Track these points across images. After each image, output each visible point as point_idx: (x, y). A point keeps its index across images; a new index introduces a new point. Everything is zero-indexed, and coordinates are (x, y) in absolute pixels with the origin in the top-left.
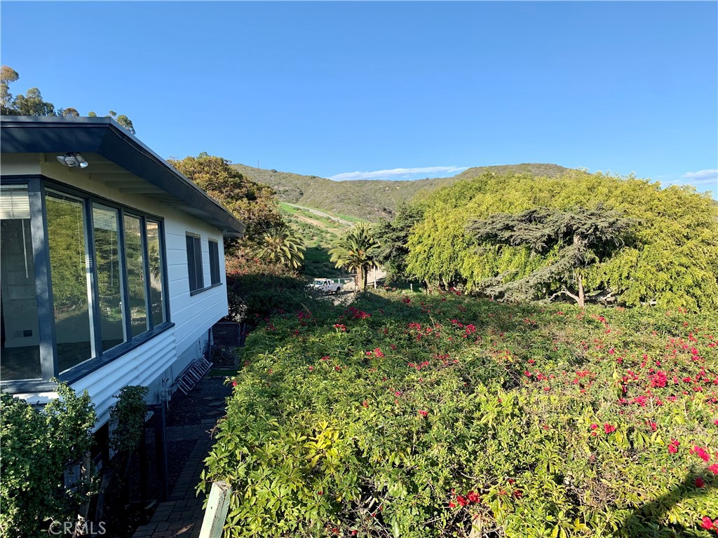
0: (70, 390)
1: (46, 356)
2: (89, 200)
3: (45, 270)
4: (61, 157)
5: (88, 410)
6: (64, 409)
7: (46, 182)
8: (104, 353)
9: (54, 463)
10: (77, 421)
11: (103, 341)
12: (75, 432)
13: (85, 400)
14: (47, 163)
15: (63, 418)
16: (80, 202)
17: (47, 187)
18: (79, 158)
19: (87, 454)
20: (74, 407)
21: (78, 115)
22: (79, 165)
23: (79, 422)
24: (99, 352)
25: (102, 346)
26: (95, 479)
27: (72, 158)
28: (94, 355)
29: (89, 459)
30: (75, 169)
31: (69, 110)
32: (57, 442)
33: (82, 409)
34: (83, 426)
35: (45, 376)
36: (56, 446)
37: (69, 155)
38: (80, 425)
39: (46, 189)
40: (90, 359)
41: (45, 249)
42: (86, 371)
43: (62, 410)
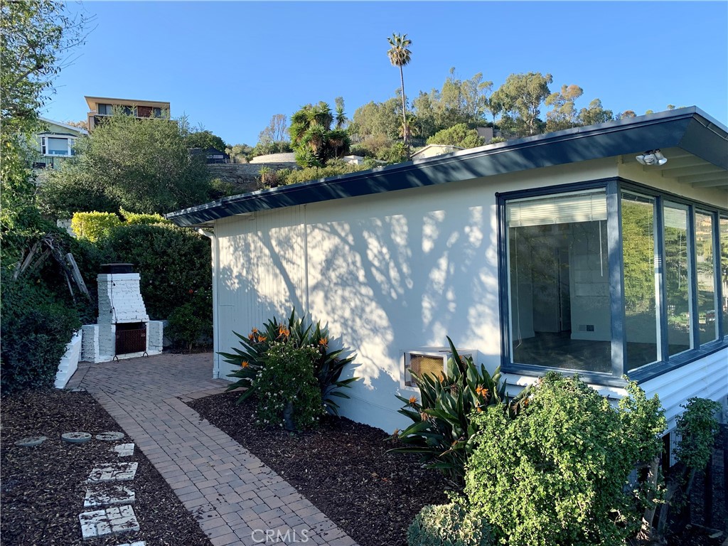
0: (640, 390)
1: (617, 352)
2: (660, 198)
3: (619, 269)
4: (641, 157)
5: (657, 414)
6: (635, 408)
7: (622, 183)
8: (670, 357)
9: (625, 460)
10: (647, 423)
11: (669, 346)
12: (646, 435)
13: (655, 404)
14: (624, 165)
15: (634, 417)
16: (652, 201)
17: (624, 189)
18: (658, 155)
19: (656, 460)
20: (645, 408)
21: (635, 116)
22: (658, 162)
23: (650, 425)
24: (665, 356)
25: (668, 350)
26: (662, 488)
27: (651, 156)
28: (659, 359)
29: (657, 465)
30: (654, 166)
31: (627, 113)
32: (628, 440)
33: (652, 412)
34: (654, 430)
35: (616, 371)
36: (627, 443)
37: (648, 153)
38: (650, 428)
39: (622, 190)
40: (656, 362)
41: (619, 248)
42: (652, 374)
43: (633, 409)
